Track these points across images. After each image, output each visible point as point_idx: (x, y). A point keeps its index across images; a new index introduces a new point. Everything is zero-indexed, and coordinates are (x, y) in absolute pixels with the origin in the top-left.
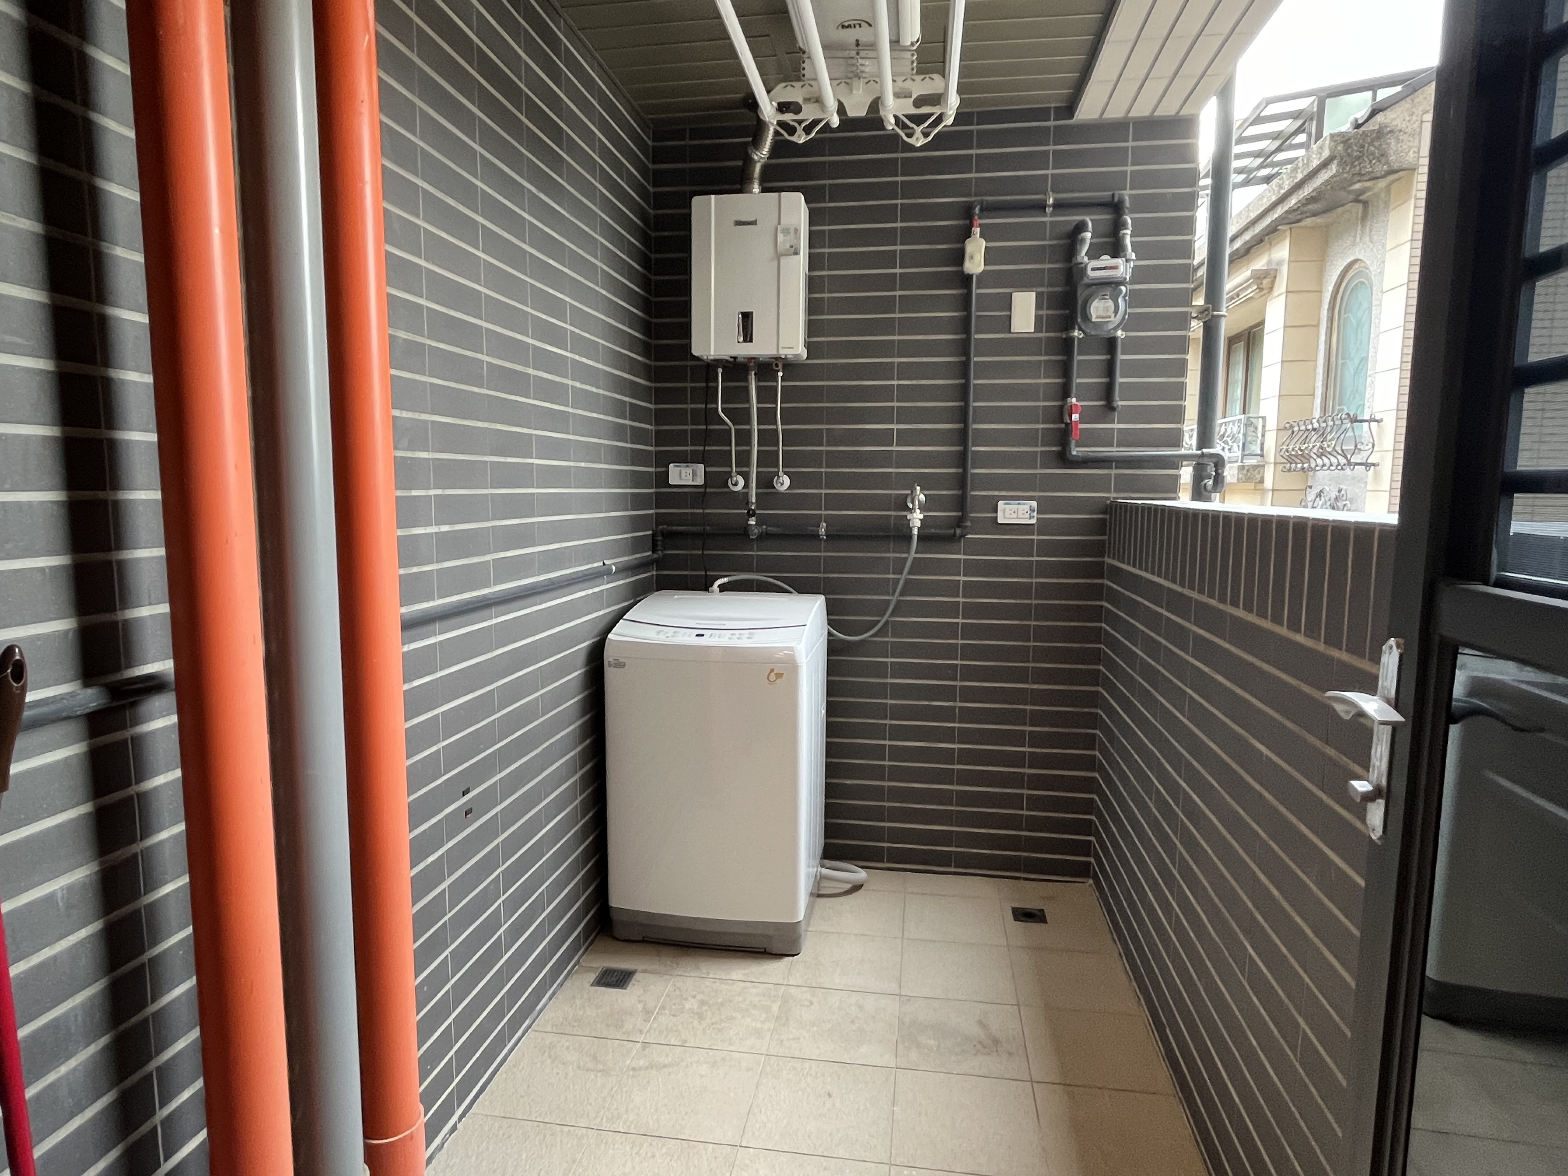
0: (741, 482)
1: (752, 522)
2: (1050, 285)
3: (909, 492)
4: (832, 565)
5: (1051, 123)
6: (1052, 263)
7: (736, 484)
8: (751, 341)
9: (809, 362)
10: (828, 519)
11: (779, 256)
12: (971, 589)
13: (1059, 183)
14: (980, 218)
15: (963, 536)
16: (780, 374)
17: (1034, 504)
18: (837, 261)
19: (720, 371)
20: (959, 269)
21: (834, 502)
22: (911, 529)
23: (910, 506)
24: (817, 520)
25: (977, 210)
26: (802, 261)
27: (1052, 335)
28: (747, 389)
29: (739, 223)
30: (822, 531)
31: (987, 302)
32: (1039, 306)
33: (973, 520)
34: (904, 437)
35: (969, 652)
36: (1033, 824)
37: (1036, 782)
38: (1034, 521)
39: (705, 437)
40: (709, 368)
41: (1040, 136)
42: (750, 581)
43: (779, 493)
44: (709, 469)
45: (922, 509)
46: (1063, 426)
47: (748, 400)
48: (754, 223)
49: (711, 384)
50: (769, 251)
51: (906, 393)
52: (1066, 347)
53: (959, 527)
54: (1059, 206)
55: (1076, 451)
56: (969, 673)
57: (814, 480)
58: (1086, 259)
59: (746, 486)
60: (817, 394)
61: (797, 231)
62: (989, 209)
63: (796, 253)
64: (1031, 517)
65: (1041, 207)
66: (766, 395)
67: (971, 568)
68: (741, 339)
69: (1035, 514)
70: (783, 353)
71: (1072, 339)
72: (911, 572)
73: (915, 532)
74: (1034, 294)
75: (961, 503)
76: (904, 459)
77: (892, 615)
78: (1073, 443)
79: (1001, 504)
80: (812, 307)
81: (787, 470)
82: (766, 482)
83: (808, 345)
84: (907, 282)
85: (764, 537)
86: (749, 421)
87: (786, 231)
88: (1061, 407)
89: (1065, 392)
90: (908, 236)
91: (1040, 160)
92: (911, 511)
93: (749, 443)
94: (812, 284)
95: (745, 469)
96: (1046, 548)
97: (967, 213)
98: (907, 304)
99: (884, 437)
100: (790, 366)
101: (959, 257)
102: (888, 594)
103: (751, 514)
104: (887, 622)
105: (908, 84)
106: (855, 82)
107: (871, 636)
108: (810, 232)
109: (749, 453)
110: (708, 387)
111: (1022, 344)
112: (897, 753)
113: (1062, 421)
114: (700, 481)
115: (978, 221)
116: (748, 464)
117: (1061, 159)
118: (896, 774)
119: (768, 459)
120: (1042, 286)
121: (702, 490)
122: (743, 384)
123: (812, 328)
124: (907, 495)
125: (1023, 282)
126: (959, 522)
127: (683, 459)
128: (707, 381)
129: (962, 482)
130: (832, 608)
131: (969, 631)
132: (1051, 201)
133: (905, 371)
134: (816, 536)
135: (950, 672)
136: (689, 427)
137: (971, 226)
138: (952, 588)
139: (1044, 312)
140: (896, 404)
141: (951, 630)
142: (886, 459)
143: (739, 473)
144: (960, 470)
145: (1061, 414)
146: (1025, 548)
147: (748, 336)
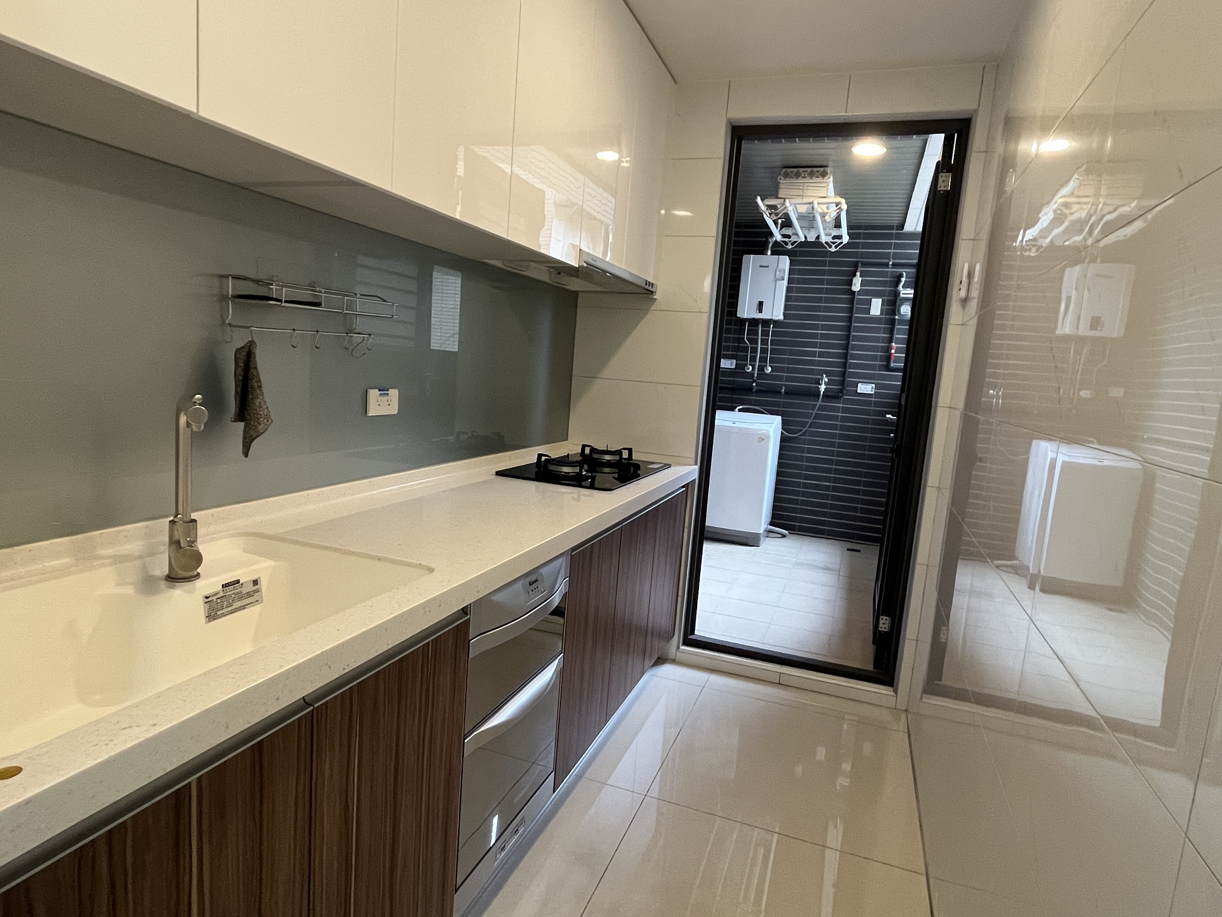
0: (751, 368)
1: (754, 384)
2: (888, 296)
3: (820, 377)
4: (786, 405)
5: (894, 231)
6: (891, 287)
7: (749, 369)
8: (762, 312)
9: (785, 321)
10: (785, 385)
11: (776, 280)
12: (844, 419)
13: (896, 256)
14: (861, 267)
15: (842, 397)
16: (772, 326)
17: (874, 385)
18: (799, 281)
19: (747, 323)
20: (849, 287)
21: (788, 379)
22: (820, 392)
23: (821, 382)
24: (781, 386)
25: (860, 265)
26: (785, 282)
27: (887, 317)
28: (757, 331)
29: (761, 266)
30: (783, 390)
31: (862, 302)
32: (883, 305)
33: (847, 390)
34: (821, 355)
35: (841, 445)
36: (861, 519)
37: (864, 502)
38: (873, 393)
39: (738, 349)
40: (743, 321)
41: (889, 236)
42: (751, 408)
43: (766, 374)
44: (738, 362)
45: (825, 384)
46: (888, 354)
47: (757, 335)
48: (768, 267)
49: (743, 327)
50: (773, 278)
51: (823, 336)
52: (892, 322)
53: (841, 393)
54: (894, 265)
55: (892, 365)
56: (840, 454)
57: (782, 370)
58: (901, 289)
59: (753, 369)
60: (786, 334)
61: (784, 271)
62: (864, 264)
63: (783, 279)
64: (872, 391)
65: (887, 265)
66: (765, 333)
67: (845, 410)
68: (758, 311)
69: (874, 390)
70: (774, 318)
71: (895, 319)
72: (818, 410)
73: (822, 393)
74: (880, 300)
75: (842, 383)
76: (820, 364)
77: (809, 427)
78: (892, 362)
79: (859, 385)
80: (788, 299)
81: (771, 364)
82: (761, 369)
83: (784, 314)
84: (828, 291)
85: (758, 391)
86: (757, 343)
87: (780, 271)
88: (888, 347)
89: (891, 340)
90: (830, 273)
91: (888, 246)
92: (820, 384)
93: (756, 352)
94: (789, 289)
95: (753, 363)
96: (877, 404)
97: (856, 265)
98: (827, 300)
99: (813, 354)
100: (776, 323)
101: (850, 283)
102: (808, 418)
103: (754, 382)
104: (806, 430)
105: (831, 231)
106: (811, 229)
107: (800, 435)
108: (790, 269)
109: (756, 357)
110: (741, 329)
111: (875, 319)
112: (805, 486)
113: (888, 352)
114: (734, 367)
115: (859, 269)
116: (755, 361)
117: (897, 246)
118: (804, 494)
119: (763, 360)
120: (885, 296)
121: (734, 370)
122: (756, 328)
123: (786, 307)
124: (820, 379)
125: (877, 295)
126: (841, 391)
127: (727, 357)
128: (741, 326)
129: (844, 374)
130: (784, 423)
131: (841, 437)
132: (891, 263)
133: (824, 327)
134: (780, 392)
135: (831, 453)
136: (731, 344)
137: (856, 271)
138: (836, 418)
139: (885, 307)
140: (819, 341)
141: (833, 436)
142: (812, 363)
143: (750, 365)
144: (843, 370)
145: (888, 349)
146: (869, 403)
147: (760, 310)
